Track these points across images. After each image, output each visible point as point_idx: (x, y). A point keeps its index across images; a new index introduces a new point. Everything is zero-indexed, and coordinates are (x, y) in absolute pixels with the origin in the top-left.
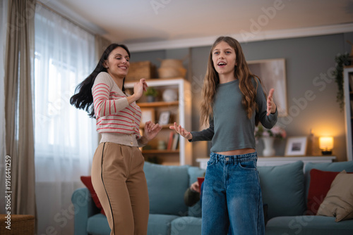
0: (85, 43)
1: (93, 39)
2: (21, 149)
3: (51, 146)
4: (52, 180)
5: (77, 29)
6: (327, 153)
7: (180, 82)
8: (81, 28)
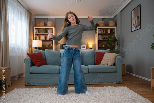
0: (25, 13)
1: (27, 12)
2: (4, 44)
3: (14, 44)
4: (15, 55)
5: (22, 7)
6: (91, 49)
7: (53, 28)
8: (24, 7)
